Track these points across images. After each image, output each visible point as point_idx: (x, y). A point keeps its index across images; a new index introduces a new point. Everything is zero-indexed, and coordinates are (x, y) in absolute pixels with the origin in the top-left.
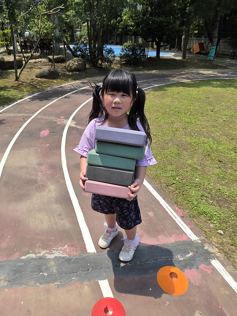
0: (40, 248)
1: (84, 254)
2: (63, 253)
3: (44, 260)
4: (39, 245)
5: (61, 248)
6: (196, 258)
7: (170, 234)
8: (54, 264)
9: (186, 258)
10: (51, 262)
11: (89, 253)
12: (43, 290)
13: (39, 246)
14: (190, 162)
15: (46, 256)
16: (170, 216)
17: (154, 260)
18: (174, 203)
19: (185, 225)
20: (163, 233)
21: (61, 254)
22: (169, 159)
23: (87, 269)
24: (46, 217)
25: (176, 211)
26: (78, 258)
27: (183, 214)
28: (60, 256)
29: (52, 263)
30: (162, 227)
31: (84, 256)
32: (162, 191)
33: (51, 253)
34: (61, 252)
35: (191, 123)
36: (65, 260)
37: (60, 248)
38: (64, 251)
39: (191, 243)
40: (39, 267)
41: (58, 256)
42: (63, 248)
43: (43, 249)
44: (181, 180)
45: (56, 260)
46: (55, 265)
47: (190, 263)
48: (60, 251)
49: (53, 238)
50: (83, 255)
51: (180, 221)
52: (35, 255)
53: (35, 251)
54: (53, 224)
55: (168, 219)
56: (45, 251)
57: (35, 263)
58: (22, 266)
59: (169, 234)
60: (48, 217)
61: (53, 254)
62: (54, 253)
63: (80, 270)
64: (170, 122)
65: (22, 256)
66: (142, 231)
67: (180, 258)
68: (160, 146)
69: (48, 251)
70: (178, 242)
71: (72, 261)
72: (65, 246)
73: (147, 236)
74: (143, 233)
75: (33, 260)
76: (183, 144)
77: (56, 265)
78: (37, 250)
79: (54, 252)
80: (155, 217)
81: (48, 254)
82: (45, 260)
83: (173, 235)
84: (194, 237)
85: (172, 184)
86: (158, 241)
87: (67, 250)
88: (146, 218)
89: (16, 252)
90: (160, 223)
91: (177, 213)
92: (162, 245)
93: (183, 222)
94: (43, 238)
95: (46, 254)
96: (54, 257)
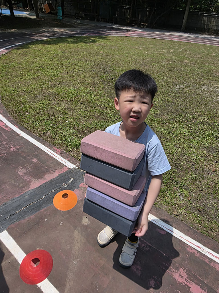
6: (76, 181)
9: (69, 183)
14: (59, 109)
16: (52, 157)
17: (44, 196)
18: (52, 145)
19: (64, 159)
20: (48, 172)
22: (42, 110)
25: (55, 151)
27: (62, 152)
30: (46, 167)
32: (41, 138)
35: (54, 76)
39: (71, 171)
44: (54, 125)
47: (73, 186)
51: (60, 158)
55: (50, 159)
59: (53, 171)
64: (37, 77)
66: (29, 177)
68: (32, 100)
70: (61, 174)
73: (35, 179)
74: (31, 178)
76: (51, 94)
83: (56, 170)
84: (72, 166)
85: (48, 131)
86: (45, 180)
88: (31, 165)
90: (44, 165)
91: (56, 153)
92: (49, 182)
93: (62, 158)
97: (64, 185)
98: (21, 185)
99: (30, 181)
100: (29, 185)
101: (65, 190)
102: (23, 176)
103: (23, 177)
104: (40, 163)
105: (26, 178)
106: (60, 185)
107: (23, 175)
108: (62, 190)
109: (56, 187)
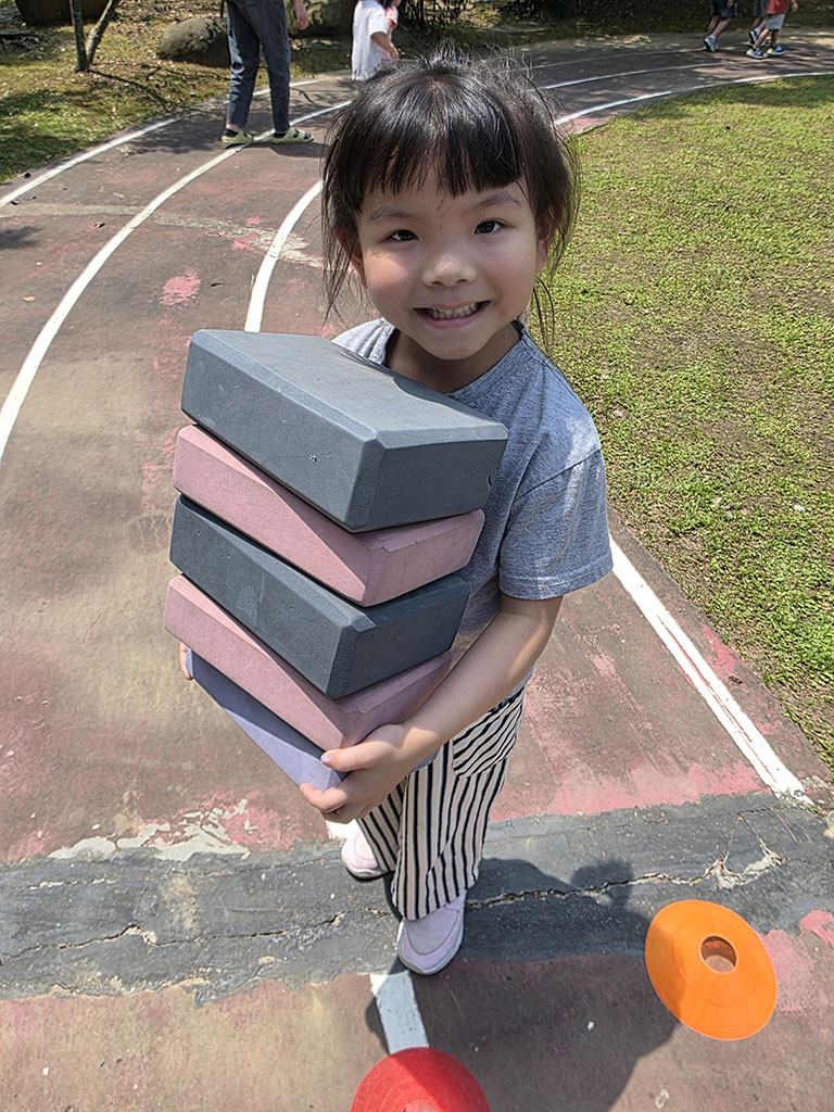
0: (135, 812)
1: (315, 847)
2: (225, 837)
3: (147, 869)
4: (131, 795)
5: (220, 812)
6: (790, 879)
7: (682, 759)
8: (189, 890)
9: (748, 876)
10: (174, 880)
12: (137, 1011)
13: (129, 802)
14: (768, 427)
15: (157, 851)
16: (685, 678)
17: (610, 884)
18: (700, 615)
19: (744, 719)
20: (651, 756)
21: (219, 839)
22: (685, 412)
23: (324, 919)
25: (709, 651)
26: (288, 865)
27: (740, 669)
28: (215, 850)
29: (180, 884)
30: (649, 726)
31: (317, 854)
33: (177, 834)
34: (220, 831)
35: (778, 256)
36: (236, 870)
37: (217, 811)
38: (234, 828)
39: (767, 806)
40: (125, 903)
41: (208, 850)
42: (227, 815)
43: (147, 818)
44: (732, 508)
45: (195, 870)
46: (191, 896)
47: (765, 901)
48: (216, 826)
49: (188, 766)
50: (309, 849)
51: (725, 702)
52: (113, 845)
53: (114, 824)
55: (676, 688)
56: (154, 827)
57: (109, 882)
58: (55, 895)
59: (679, 763)
61: (186, 839)
62: (192, 837)
63: (294, 922)
64: (694, 248)
65: (60, 848)
66: (563, 744)
67: (721, 879)
68: (650, 355)
69: (166, 827)
70: (714, 797)
71: (263, 876)
72: (236, 803)
73: (584, 766)
74: (568, 753)
75: (102, 869)
76: (742, 344)
77: (196, 897)
78: (120, 819)
79: (189, 831)
80: (619, 680)
81: (166, 840)
82: (152, 867)
83: (695, 764)
84: (783, 780)
85: (693, 529)
86: (629, 792)
87: (247, 824)
88: (584, 682)
89: (36, 828)
90: (640, 708)
91: (712, 664)
92: (646, 812)
93: (738, 707)
94: (149, 764)
95: (159, 840)
96: (190, 855)
97: (718, 871)
99: (561, 767)
100: (553, 783)
101: (719, 901)
102: (536, 725)
103: (533, 732)
104: (623, 685)
105: (546, 743)
106: (698, 863)
107: (537, 719)
108: (703, 894)
109: (677, 863)
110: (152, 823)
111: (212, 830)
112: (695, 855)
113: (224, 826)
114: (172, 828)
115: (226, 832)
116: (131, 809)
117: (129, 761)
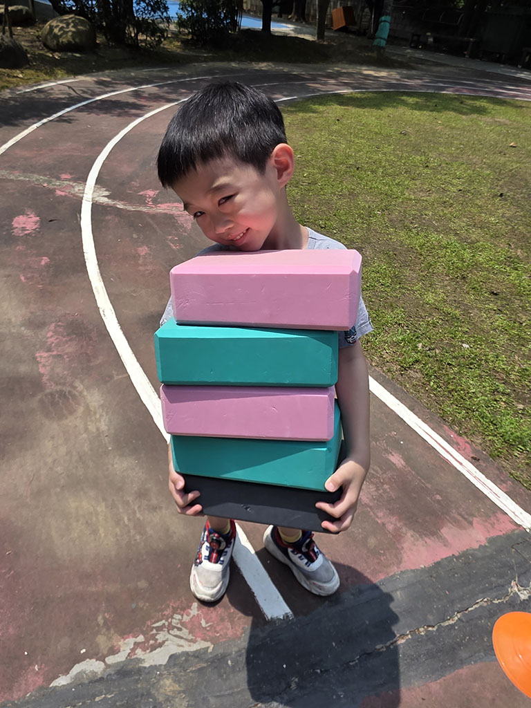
0: (112, 631)
1: (259, 629)
2: (190, 637)
3: (137, 677)
4: (104, 618)
5: (179, 617)
7: (466, 516)
8: (177, 687)
10: (162, 682)
11: (273, 621)
13: (105, 623)
14: (430, 298)
15: (140, 660)
16: (447, 462)
19: (489, 483)
20: (448, 518)
21: (186, 639)
22: (380, 292)
23: (284, 685)
24: (101, 508)
25: (454, 442)
27: (475, 451)
28: (187, 649)
29: (168, 685)
30: (438, 497)
31: (262, 635)
33: (152, 642)
34: (185, 632)
35: (394, 196)
36: (206, 661)
37: (178, 617)
38: (193, 627)
39: (525, 538)
41: (180, 650)
42: (186, 619)
43: (124, 634)
44: (430, 349)
45: (176, 669)
46: (179, 692)
48: (180, 629)
49: (142, 584)
51: (475, 474)
52: (102, 665)
53: (97, 645)
54: (129, 532)
55: (444, 469)
56: (131, 641)
57: (109, 696)
60: (107, 507)
61: (160, 645)
62: (164, 642)
65: (57, 676)
66: (393, 519)
67: (519, 593)
69: (141, 638)
70: (494, 539)
71: (229, 662)
72: (189, 607)
73: (412, 532)
74: (398, 525)
75: (99, 687)
78: (101, 640)
79: (161, 637)
80: (410, 469)
81: (144, 650)
82: (141, 675)
83: (474, 518)
85: (413, 365)
86: (445, 545)
87: (203, 622)
88: (389, 474)
89: (31, 664)
90: (429, 486)
91: (458, 450)
92: (460, 557)
93: (484, 476)
94: (112, 588)
95: (139, 651)
96: (168, 658)
97: (516, 589)
98: (372, 541)
99: (398, 536)
100: (397, 548)
101: (524, 610)
102: (370, 507)
103: (371, 513)
104: (413, 473)
105: (383, 521)
106: (503, 586)
107: (371, 504)
108: (514, 607)
109: (492, 589)
110: (129, 637)
111: (178, 633)
112: (499, 581)
113: (186, 628)
114: (146, 638)
115: (190, 633)
116: (108, 629)
117: (94, 589)
